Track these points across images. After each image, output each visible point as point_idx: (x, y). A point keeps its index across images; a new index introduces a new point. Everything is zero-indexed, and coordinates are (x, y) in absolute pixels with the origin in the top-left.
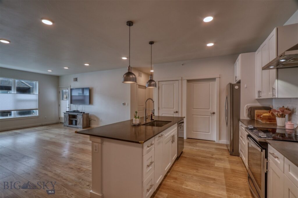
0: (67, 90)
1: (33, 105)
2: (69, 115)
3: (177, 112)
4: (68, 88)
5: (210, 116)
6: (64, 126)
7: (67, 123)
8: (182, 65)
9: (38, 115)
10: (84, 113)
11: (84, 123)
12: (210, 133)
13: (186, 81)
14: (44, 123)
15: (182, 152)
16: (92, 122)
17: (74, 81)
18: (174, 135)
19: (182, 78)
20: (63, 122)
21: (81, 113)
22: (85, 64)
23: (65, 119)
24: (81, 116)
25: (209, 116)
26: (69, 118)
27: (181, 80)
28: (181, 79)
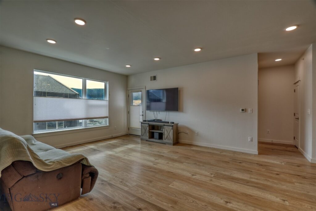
0: (140, 93)
2: (149, 125)
4: (142, 90)
6: (142, 139)
7: (146, 137)
9: (108, 125)
11: (174, 137)
14: (114, 135)
17: (151, 80)
20: (140, 135)
21: (169, 122)
23: (143, 130)
24: (171, 127)
26: (150, 129)
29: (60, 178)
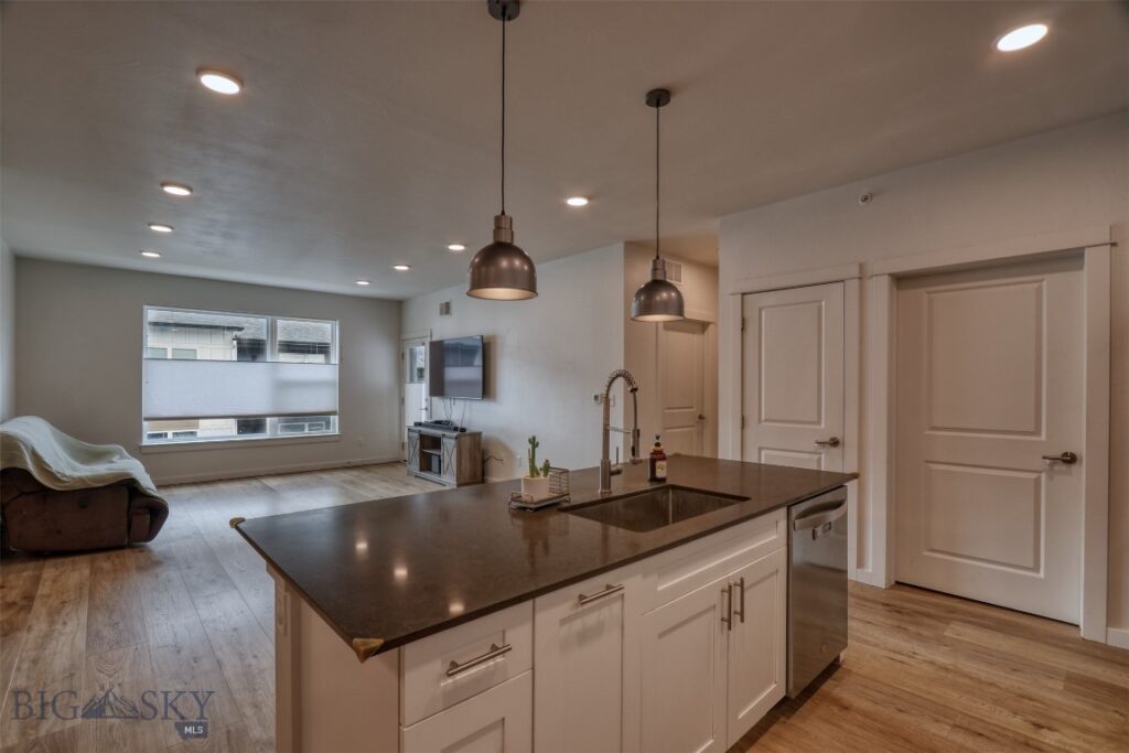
0: (423, 347)
1: (326, 400)
2: (423, 437)
3: (835, 443)
4: (424, 340)
5: (1043, 476)
6: (410, 473)
7: (415, 467)
8: (865, 199)
10: (463, 430)
11: (463, 468)
12: (1042, 575)
13: (885, 282)
14: (357, 460)
15: (833, 667)
16: (493, 465)
17: (441, 314)
18: (742, 580)
19: (861, 267)
21: (456, 429)
22: (451, 244)
23: (411, 448)
24: (453, 441)
25: (1034, 476)
26: (422, 446)
27: (860, 278)
28: (855, 271)
29: (84, 507)
